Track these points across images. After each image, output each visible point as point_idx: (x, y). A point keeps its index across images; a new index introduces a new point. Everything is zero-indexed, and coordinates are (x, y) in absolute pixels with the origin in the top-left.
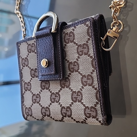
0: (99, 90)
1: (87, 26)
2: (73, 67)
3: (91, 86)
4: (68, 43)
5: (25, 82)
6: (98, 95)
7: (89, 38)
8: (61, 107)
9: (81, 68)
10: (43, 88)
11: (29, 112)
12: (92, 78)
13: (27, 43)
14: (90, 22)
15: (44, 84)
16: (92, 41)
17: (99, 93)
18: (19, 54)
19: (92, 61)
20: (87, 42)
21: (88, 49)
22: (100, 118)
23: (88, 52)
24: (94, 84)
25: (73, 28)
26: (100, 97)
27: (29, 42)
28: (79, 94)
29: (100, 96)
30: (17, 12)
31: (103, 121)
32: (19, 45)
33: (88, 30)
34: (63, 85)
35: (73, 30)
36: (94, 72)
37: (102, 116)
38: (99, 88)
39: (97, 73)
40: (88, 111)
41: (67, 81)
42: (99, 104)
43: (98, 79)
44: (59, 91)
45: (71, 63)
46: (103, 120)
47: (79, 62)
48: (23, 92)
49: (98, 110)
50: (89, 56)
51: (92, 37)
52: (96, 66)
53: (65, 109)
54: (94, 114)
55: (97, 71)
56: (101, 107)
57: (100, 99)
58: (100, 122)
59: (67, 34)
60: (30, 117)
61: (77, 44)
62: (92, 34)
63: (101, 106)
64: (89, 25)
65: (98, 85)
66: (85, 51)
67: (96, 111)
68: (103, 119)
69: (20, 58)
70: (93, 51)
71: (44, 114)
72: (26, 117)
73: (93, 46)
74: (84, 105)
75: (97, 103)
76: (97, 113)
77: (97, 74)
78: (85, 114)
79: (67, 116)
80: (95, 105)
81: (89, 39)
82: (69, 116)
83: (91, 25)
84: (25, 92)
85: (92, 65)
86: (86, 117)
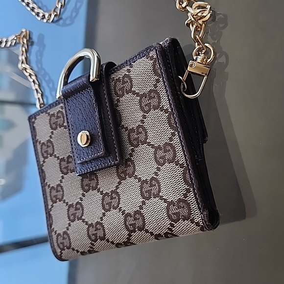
0: (188, 165)
1: (152, 58)
2: (136, 136)
3: (172, 163)
4: (123, 95)
5: (51, 186)
6: (188, 176)
7: (158, 78)
8: (123, 215)
9: (150, 134)
10: (86, 189)
11: (64, 241)
12: (173, 148)
13: (49, 114)
14: (156, 50)
15: (86, 181)
16: (164, 83)
17: (189, 172)
18: (35, 136)
19: (169, 118)
20: (155, 86)
21: (159, 98)
22: (198, 217)
23: (159, 102)
24: (178, 158)
25: (128, 67)
26: (191, 179)
27: (51, 111)
28: (154, 182)
29: (191, 177)
30: (24, 66)
31: (203, 222)
32: (33, 120)
33: (154, 65)
34: (123, 175)
35: (129, 71)
36: (174, 136)
37: (200, 212)
38: (187, 162)
39: (180, 137)
40: (173, 210)
41: (129, 166)
42: (191, 191)
43: (183, 147)
44: (117, 187)
45: (132, 130)
46: (203, 220)
47: (146, 125)
48: (50, 207)
49: (192, 204)
50: (162, 109)
51: (162, 76)
52: (176, 125)
53: (131, 217)
54: (185, 212)
55: (179, 134)
56: (195, 196)
57: (191, 181)
58: (197, 224)
59: (119, 80)
60: (66, 250)
61: (138, 95)
62: (161, 71)
63: (195, 194)
64: (155, 57)
65: (186, 159)
66: (154, 102)
67: (188, 205)
68: (202, 217)
69: (38, 144)
70: (167, 99)
71: (93, 237)
72: (59, 254)
73: (167, 91)
74: (165, 201)
75: (188, 191)
76: (189, 209)
77: (180, 139)
78: (169, 216)
79: (137, 229)
80: (185, 196)
81: (158, 81)
82: (140, 229)
83: (157, 56)
84: (52, 206)
85: (170, 125)
86: (172, 221)
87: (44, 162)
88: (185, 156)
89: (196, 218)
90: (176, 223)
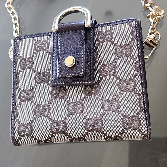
0: (143, 95)
1: (131, 26)
2: (107, 70)
3: (132, 91)
4: (104, 42)
5: (22, 89)
6: (142, 102)
7: (133, 38)
8: (85, 119)
9: (118, 71)
10: (54, 96)
11: (26, 130)
12: (135, 83)
13: (35, 40)
14: (136, 22)
15: (56, 91)
16: (137, 42)
17: (143, 100)
18: (17, 52)
20: (130, 42)
21: (131, 50)
22: (144, 129)
23: (131, 53)
24: (137, 89)
25: (112, 27)
26: (144, 105)
27: (38, 39)
28: (114, 102)
29: (144, 103)
30: (9, 6)
31: (147, 133)
32: (18, 41)
33: (132, 30)
34: (89, 93)
35: (111, 29)
36: (137, 76)
37: (147, 126)
39: (141, 77)
40: (127, 121)
41: (96, 88)
42: (143, 112)
43: (142, 83)
44: (83, 100)
45: (104, 66)
46: (148, 131)
47: (116, 64)
48: (17, 104)
49: (142, 120)
50: (132, 57)
51: (137, 38)
52: (140, 69)
53: (92, 121)
54: (136, 124)
55: (141, 75)
56: (145, 115)
58: (143, 133)
59: (102, 32)
61: (115, 44)
62: (137, 34)
64: (134, 25)
65: (143, 91)
67: (139, 120)
68: (147, 129)
69: (18, 57)
70: (137, 52)
71: (55, 131)
73: (138, 48)
74: (122, 115)
75: (141, 111)
76: (140, 122)
77: (141, 78)
78: (123, 125)
79: (94, 130)
80: (138, 114)
81: (133, 40)
82: (97, 131)
83: (136, 26)
84: (20, 104)
85: (136, 68)
86: (124, 129)
87: (20, 71)
88: (143, 89)
89: (143, 129)
90: (127, 130)
